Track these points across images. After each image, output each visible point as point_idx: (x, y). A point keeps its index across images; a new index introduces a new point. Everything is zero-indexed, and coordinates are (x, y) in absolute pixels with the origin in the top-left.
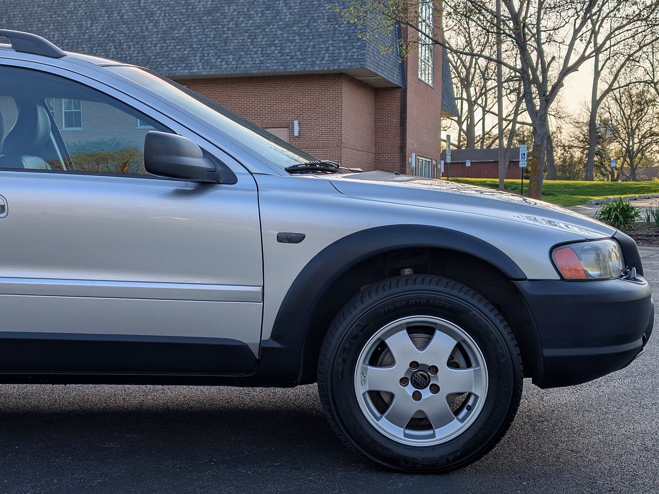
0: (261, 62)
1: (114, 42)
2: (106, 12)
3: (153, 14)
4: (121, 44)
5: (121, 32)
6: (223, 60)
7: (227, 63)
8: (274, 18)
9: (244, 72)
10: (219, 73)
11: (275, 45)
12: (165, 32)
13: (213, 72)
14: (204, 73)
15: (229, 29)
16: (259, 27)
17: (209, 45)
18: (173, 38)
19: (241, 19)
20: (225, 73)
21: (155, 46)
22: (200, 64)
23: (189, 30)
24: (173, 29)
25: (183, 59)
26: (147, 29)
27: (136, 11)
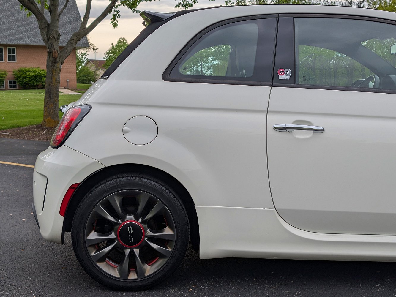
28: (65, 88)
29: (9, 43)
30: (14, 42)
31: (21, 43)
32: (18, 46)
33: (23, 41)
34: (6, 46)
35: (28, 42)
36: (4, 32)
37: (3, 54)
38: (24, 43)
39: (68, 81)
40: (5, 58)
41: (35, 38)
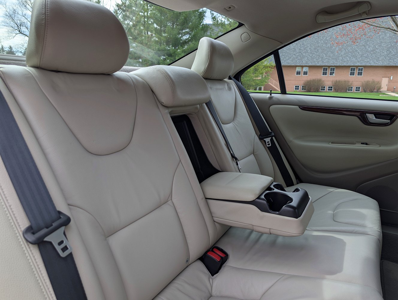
0: (389, 63)
1: (348, 57)
2: (344, 49)
3: (357, 51)
4: (350, 57)
5: (350, 55)
6: (379, 62)
7: (380, 63)
8: (390, 53)
9: (385, 65)
10: (378, 65)
11: (392, 59)
12: (361, 55)
13: (377, 65)
14: (375, 65)
15: (379, 55)
16: (386, 55)
17: (374, 59)
18: (364, 56)
19: (381, 53)
20: (380, 65)
21: (360, 58)
22: (373, 63)
23: (368, 55)
24: (364, 54)
25: (368, 62)
26: (356, 54)
27: (352, 50)
28: (392, 92)
29: (360, 65)
30: (364, 64)
31: (368, 64)
32: (365, 67)
33: (369, 64)
34: (357, 67)
35: (373, 64)
36: (358, 59)
37: (355, 71)
38: (370, 65)
39: (395, 87)
40: (356, 73)
41: (377, 61)
